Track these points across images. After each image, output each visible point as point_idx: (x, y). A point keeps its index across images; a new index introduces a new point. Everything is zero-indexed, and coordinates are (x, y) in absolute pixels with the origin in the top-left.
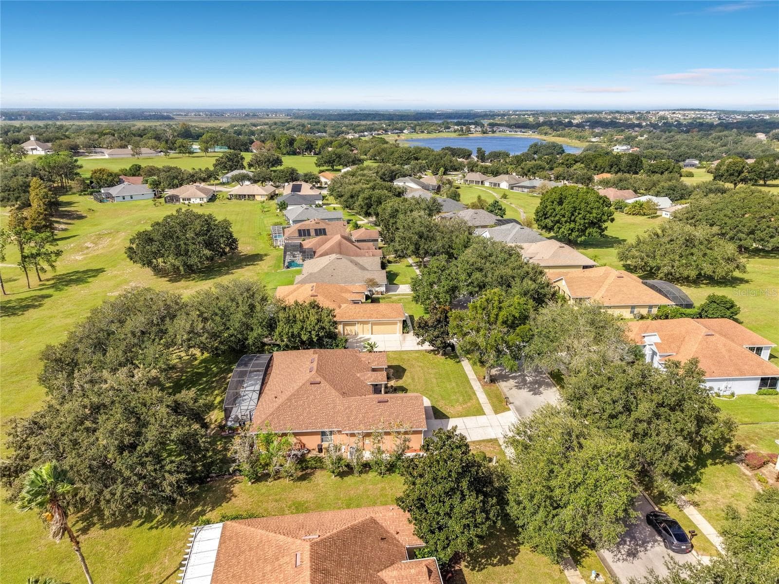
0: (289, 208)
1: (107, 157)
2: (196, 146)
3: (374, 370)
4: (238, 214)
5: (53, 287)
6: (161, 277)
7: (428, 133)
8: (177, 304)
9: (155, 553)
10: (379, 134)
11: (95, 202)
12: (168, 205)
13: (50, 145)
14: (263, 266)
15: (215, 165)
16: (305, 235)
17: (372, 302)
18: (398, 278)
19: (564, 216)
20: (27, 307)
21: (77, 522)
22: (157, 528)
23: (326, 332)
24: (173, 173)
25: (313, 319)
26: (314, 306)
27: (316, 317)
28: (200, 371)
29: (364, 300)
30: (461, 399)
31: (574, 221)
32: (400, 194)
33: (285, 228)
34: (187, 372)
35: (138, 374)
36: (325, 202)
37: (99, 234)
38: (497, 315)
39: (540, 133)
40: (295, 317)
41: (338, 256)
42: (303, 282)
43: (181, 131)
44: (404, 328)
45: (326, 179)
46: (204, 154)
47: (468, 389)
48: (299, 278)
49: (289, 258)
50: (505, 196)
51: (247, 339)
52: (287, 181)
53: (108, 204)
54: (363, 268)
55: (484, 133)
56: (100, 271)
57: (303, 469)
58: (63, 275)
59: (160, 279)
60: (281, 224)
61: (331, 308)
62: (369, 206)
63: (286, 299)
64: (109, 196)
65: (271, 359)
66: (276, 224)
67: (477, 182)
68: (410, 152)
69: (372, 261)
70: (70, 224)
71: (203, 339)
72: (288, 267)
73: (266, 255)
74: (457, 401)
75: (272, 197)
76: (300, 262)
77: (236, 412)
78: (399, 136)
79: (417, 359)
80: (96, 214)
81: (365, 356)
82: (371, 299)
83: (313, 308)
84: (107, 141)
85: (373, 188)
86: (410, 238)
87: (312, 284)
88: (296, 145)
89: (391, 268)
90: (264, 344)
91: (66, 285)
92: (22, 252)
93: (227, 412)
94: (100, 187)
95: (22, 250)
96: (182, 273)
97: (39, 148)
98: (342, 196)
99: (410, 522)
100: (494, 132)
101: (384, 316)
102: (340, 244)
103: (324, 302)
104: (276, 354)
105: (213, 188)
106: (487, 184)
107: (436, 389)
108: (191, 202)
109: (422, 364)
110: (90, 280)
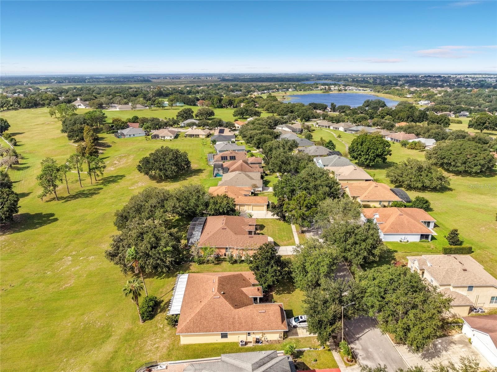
0: (217, 143)
1: (118, 110)
2: (166, 102)
3: (250, 225)
4: (190, 146)
5: (102, 184)
6: (153, 180)
7: (304, 91)
8: (168, 195)
9: (163, 285)
10: (273, 92)
11: (116, 138)
12: (153, 140)
13: (87, 102)
14: (203, 176)
15: (177, 116)
16: (224, 159)
17: (254, 196)
18: (270, 183)
19: (363, 152)
20: (92, 194)
21: (133, 276)
22: (163, 279)
23: (230, 208)
24: (155, 122)
25: (225, 202)
26: (226, 197)
27: (227, 201)
28: (175, 224)
29: (250, 194)
30: (287, 239)
31: (368, 154)
32: (277, 136)
33: (215, 155)
34: (170, 225)
35: (156, 222)
36: (237, 139)
37: (120, 157)
38: (303, 203)
39: (375, 91)
40: (217, 201)
41: (240, 172)
42: (222, 185)
43: (157, 92)
44: (267, 208)
45: (238, 125)
46: (170, 108)
47: (291, 235)
48: (220, 183)
49: (216, 172)
50: (339, 137)
51: (196, 211)
52: (217, 126)
53: (122, 139)
54: (252, 179)
55: (339, 91)
56: (123, 176)
57: (218, 261)
58: (106, 178)
59: (153, 181)
60: (213, 153)
61: (233, 198)
62: (259, 143)
63: (214, 193)
64: (123, 134)
65: (206, 219)
66: (210, 153)
67: (326, 127)
68: (289, 107)
69: (256, 175)
70: (104, 150)
71: (179, 209)
72: (215, 177)
73: (204, 170)
74: (285, 240)
75: (208, 136)
76: (222, 174)
77: (192, 240)
78: (286, 93)
79: (271, 222)
80: (116, 144)
81: (247, 220)
82: (254, 194)
83: (225, 197)
84: (118, 100)
85: (263, 133)
86: (277, 163)
87: (226, 186)
88: (223, 102)
89: (266, 178)
90: (203, 214)
91: (109, 183)
92: (89, 167)
93: (188, 240)
94: (118, 129)
95: (89, 165)
96: (163, 178)
97: (82, 105)
98: (246, 137)
99: (254, 274)
100: (346, 90)
101: (258, 202)
102: (242, 165)
103: (230, 195)
104: (208, 217)
105: (176, 130)
106: (331, 128)
107: (277, 235)
108: (165, 138)
109: (273, 224)
110: (119, 181)
